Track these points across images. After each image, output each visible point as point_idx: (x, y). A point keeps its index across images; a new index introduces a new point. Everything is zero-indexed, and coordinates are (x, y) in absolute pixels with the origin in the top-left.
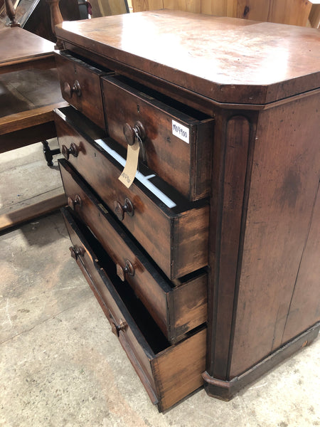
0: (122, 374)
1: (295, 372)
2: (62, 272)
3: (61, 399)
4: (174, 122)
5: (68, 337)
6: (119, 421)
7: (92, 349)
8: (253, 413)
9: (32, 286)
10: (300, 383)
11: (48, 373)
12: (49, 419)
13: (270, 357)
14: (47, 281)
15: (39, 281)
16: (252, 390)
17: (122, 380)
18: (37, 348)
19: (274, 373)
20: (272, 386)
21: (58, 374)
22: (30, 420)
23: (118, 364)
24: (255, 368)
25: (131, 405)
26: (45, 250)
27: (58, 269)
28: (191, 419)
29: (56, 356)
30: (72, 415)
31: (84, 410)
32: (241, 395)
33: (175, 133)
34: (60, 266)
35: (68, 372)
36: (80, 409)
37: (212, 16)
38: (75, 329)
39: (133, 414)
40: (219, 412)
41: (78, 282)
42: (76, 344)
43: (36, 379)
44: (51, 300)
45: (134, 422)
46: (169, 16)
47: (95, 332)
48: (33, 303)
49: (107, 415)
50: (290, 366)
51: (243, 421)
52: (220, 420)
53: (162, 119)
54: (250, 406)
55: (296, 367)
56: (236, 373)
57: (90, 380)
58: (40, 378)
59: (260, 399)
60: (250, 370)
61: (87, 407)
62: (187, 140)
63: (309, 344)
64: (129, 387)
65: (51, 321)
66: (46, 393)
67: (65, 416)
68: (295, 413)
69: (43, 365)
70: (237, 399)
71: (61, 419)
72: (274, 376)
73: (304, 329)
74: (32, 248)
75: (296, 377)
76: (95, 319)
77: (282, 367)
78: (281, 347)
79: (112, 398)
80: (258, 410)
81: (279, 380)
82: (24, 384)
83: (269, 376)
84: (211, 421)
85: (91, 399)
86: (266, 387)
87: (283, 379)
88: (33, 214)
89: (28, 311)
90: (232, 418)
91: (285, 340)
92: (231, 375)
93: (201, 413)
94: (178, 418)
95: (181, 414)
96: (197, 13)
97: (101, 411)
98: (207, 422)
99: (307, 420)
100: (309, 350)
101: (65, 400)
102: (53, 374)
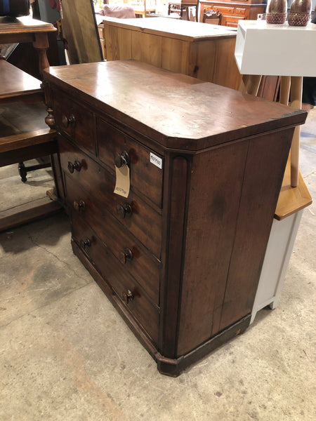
0: (88, 359)
1: (230, 354)
2: (36, 276)
3: (35, 380)
4: (151, 154)
5: (42, 330)
6: (86, 396)
7: (63, 340)
8: (195, 386)
9: (8, 287)
10: (233, 362)
11: (24, 360)
12: (25, 396)
13: (209, 341)
14: (22, 284)
15: (15, 283)
16: (196, 368)
17: (89, 364)
18: (13, 340)
19: (214, 355)
20: (212, 365)
21: (33, 360)
22: (8, 397)
23: (85, 351)
24: (198, 349)
25: (96, 383)
26: (19, 256)
27: (32, 274)
28: (145, 392)
29: (31, 346)
30: (45, 393)
31: (55, 388)
32: (187, 373)
33: (152, 161)
34: (33, 270)
35: (41, 359)
36: (52, 388)
37: (170, 71)
38: (48, 323)
39: (98, 389)
40: (169, 386)
41: (50, 284)
42: (48, 336)
43: (12, 365)
44: (27, 300)
45: (98, 396)
46: (136, 68)
47: (65, 326)
48: (9, 302)
49: (76, 392)
50: (227, 349)
51: (187, 392)
52: (169, 392)
53: (142, 151)
54: (193, 380)
55: (232, 350)
56: (182, 353)
57: (61, 365)
58: (17, 364)
59: (202, 375)
60: (194, 351)
61: (58, 386)
62: (160, 167)
63: (242, 332)
64: (95, 369)
65: (26, 317)
66: (22, 375)
67: (39, 394)
68: (228, 385)
69: (19, 354)
70: (183, 376)
71: (36, 396)
72: (213, 358)
73: (237, 319)
74: (8, 254)
75: (230, 357)
76: (66, 315)
77: (221, 351)
78: (219, 333)
79: (80, 378)
80: (199, 382)
81: (217, 360)
82: (3, 369)
83: (210, 358)
84: (162, 393)
85: (61, 379)
86: (207, 366)
87: (220, 359)
88: (9, 224)
89: (5, 309)
90: (179, 390)
91: (222, 327)
92: (178, 354)
93: (154, 387)
94: (135, 391)
95: (137, 388)
96: (158, 67)
97: (71, 389)
98: (158, 394)
99: (237, 390)
100: (242, 337)
101: (39, 381)
102: (28, 360)
